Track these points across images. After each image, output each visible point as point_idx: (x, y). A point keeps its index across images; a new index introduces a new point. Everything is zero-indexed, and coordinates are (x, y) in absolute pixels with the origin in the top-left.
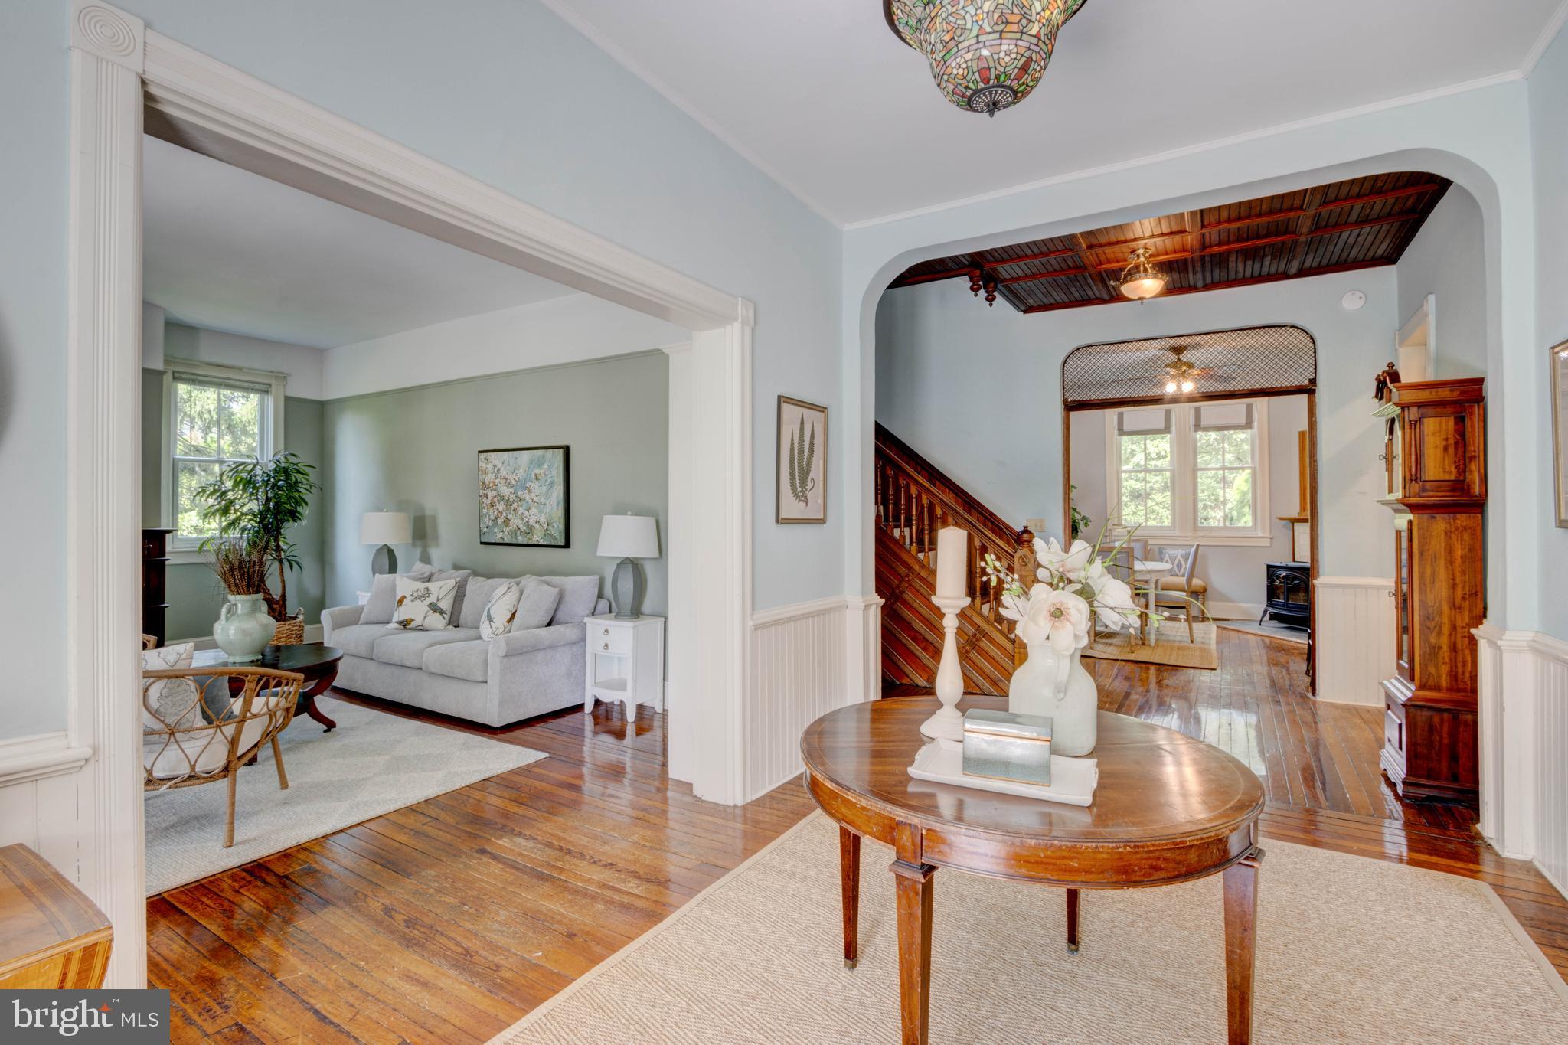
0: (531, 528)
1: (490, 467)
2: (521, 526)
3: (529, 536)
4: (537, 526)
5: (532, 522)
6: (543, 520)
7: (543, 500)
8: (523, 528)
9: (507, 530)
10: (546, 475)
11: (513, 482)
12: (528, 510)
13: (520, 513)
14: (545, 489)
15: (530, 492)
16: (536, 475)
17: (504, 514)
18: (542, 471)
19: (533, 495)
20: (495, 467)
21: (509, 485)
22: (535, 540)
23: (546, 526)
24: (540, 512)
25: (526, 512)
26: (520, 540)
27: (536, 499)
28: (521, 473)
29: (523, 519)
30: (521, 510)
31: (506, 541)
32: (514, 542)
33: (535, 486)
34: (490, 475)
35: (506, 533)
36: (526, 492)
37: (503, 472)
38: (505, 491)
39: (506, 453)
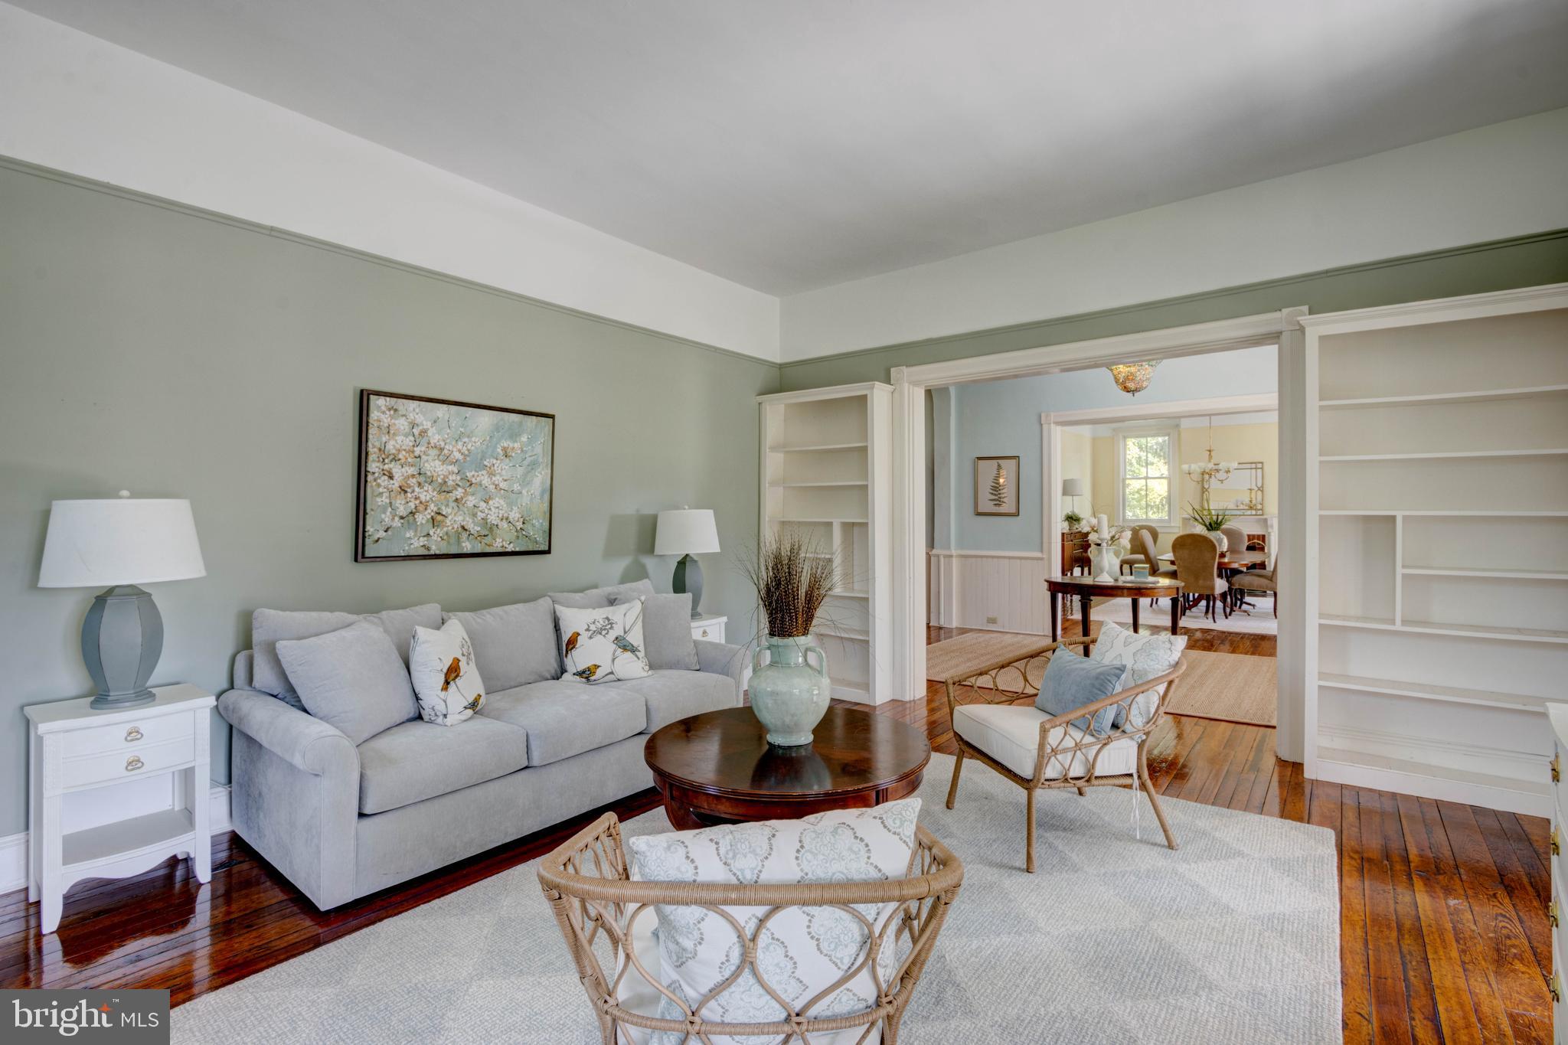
0: (491, 529)
1: (402, 424)
2: (470, 526)
3: (488, 540)
4: (504, 524)
5: (493, 519)
6: (514, 515)
7: (516, 487)
8: (474, 528)
9: (436, 534)
10: (522, 451)
11: (457, 455)
12: (486, 502)
13: (470, 504)
14: (520, 471)
15: (491, 474)
16: (505, 449)
17: (432, 507)
18: (516, 445)
19: (497, 479)
20: (413, 425)
21: (446, 460)
22: (498, 545)
23: (519, 525)
24: (510, 505)
25: (483, 505)
26: (467, 547)
27: (503, 485)
28: (475, 443)
29: (475, 515)
30: (471, 501)
31: (434, 550)
32: (454, 550)
33: (504, 469)
34: (399, 438)
35: (435, 538)
36: (484, 472)
37: (435, 438)
38: (434, 466)
39: (445, 406)
